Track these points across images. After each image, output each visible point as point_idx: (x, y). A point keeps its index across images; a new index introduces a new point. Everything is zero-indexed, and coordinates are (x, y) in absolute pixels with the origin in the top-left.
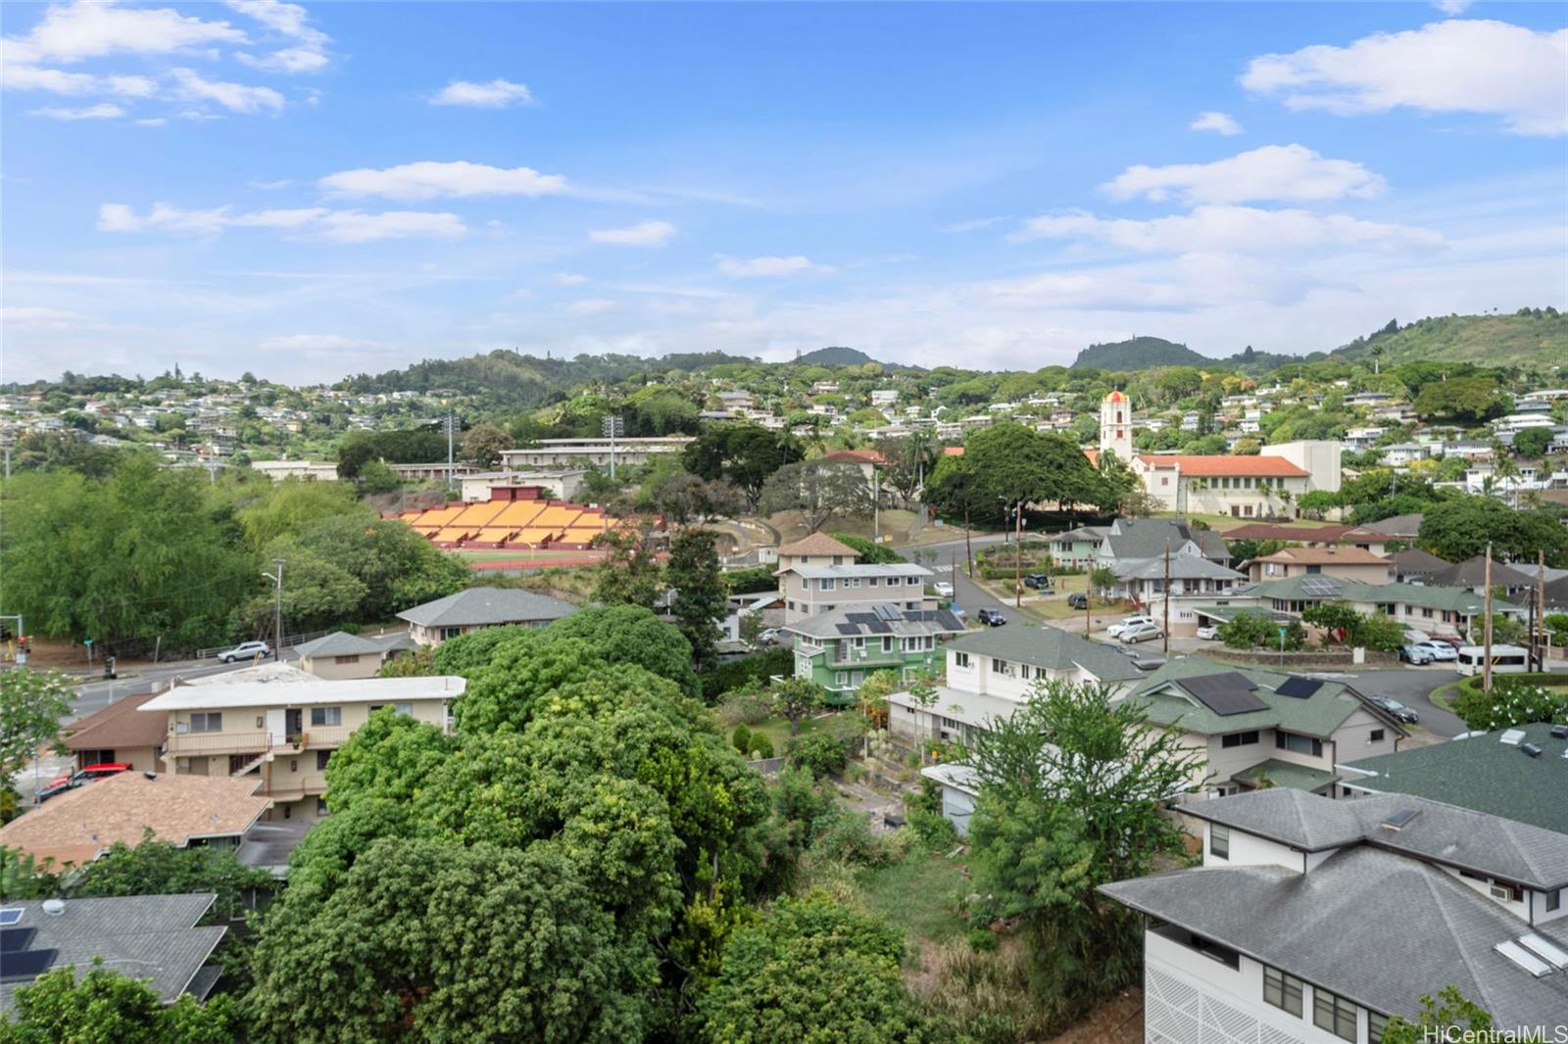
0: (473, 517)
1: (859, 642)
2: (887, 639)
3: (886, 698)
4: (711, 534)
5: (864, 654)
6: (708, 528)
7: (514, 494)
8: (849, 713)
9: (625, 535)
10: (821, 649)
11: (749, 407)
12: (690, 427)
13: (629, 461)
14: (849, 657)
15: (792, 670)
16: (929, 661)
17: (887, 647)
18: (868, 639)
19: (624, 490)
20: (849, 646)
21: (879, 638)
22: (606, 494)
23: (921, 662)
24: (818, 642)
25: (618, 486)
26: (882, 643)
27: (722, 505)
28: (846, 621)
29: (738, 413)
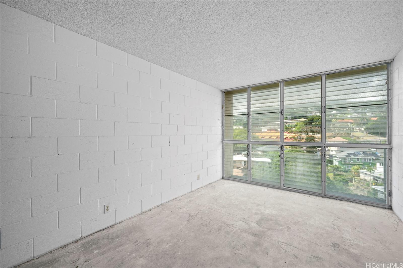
0: (263, 134)
1: (351, 159)
2: (358, 159)
3: (359, 171)
4: (313, 137)
5: (352, 161)
6: (313, 135)
7: (271, 130)
8: (349, 173)
9: (296, 137)
10: (340, 159)
11: (317, 113)
12: (304, 117)
13: (292, 124)
14: (348, 162)
15: (333, 163)
16: (370, 164)
17: (358, 160)
18: (353, 158)
19: (291, 129)
20: (348, 159)
21: (356, 158)
22: (288, 130)
23: (368, 164)
24: (339, 158)
25: (290, 128)
26: (357, 159)
27: (316, 131)
28: (347, 154)
29: (315, 114)
